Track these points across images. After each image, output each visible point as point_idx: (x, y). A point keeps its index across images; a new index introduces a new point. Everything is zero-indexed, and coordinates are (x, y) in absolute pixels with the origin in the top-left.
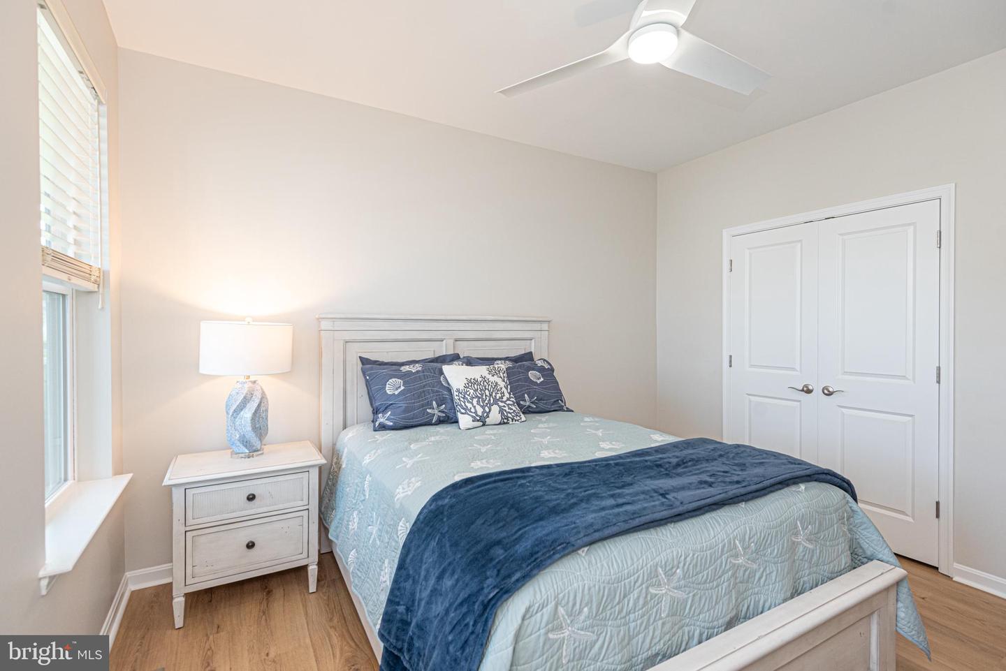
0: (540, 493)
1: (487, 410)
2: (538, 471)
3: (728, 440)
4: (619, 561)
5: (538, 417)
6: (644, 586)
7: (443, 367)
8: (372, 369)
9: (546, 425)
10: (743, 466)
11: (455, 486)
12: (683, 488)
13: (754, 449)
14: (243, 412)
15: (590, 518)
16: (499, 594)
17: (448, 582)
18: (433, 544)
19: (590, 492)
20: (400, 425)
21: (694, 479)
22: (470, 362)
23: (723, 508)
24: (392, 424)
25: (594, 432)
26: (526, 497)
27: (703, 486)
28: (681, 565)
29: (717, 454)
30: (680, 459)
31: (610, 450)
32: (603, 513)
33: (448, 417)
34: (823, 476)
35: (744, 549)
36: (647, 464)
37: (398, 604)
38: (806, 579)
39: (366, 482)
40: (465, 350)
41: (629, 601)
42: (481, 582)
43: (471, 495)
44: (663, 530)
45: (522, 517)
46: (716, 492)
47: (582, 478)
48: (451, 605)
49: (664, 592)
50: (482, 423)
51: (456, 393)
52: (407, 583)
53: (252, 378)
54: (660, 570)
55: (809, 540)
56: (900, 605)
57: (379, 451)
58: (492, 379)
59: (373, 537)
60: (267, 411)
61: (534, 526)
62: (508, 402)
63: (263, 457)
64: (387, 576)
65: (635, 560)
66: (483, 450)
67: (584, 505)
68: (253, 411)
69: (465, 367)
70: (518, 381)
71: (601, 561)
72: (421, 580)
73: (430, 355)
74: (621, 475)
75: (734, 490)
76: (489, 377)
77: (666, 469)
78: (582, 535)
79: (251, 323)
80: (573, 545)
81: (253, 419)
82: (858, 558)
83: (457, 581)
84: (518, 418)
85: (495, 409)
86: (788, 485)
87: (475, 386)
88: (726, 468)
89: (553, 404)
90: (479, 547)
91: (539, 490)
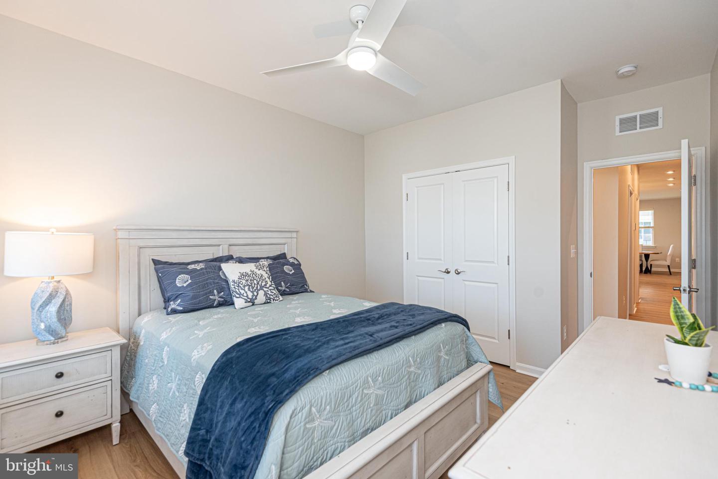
0: (298, 342)
1: (255, 294)
2: (295, 330)
3: (406, 302)
4: (347, 376)
5: (291, 297)
6: (361, 389)
7: (221, 265)
8: (163, 268)
9: (297, 302)
10: (413, 316)
11: (239, 344)
12: (382, 331)
13: (420, 306)
14: (48, 307)
15: (330, 352)
16: (275, 405)
17: (239, 405)
18: (226, 383)
19: (328, 338)
20: (189, 309)
21: (388, 325)
22: (241, 261)
23: (402, 341)
24: (182, 308)
25: (328, 304)
26: (289, 345)
27: (392, 328)
28: (381, 375)
29: (400, 310)
30: (380, 315)
31: (339, 314)
32: (337, 349)
33: (226, 301)
34: (453, 318)
35: (414, 362)
36: (361, 319)
37: (200, 429)
38: (445, 376)
39: (164, 352)
40: (237, 253)
41: (352, 399)
42: (263, 400)
43: (252, 349)
44: (372, 356)
45: (288, 357)
46: (399, 331)
47: (324, 330)
48: (242, 419)
49: (372, 391)
50: (251, 304)
51: (232, 283)
52: (206, 414)
53: (56, 279)
54: (370, 379)
55: (447, 354)
56: (490, 385)
57: (173, 328)
58: (259, 272)
59: (172, 390)
60: (71, 304)
61: (296, 361)
62: (270, 288)
63: (67, 342)
64: (187, 416)
65: (356, 374)
66: (256, 320)
67: (325, 346)
68: (58, 306)
69: (237, 264)
70: (277, 273)
71: (336, 377)
72: (217, 410)
73: (211, 257)
74: (347, 326)
75: (409, 329)
76: (256, 271)
77: (372, 321)
78: (326, 362)
79: (55, 233)
80: (320, 369)
81: (58, 312)
82: (470, 362)
83: (246, 402)
84: (278, 298)
85: (261, 293)
86: (436, 325)
87: (247, 278)
88: (404, 318)
89: (301, 288)
90: (260, 379)
91: (297, 341)
